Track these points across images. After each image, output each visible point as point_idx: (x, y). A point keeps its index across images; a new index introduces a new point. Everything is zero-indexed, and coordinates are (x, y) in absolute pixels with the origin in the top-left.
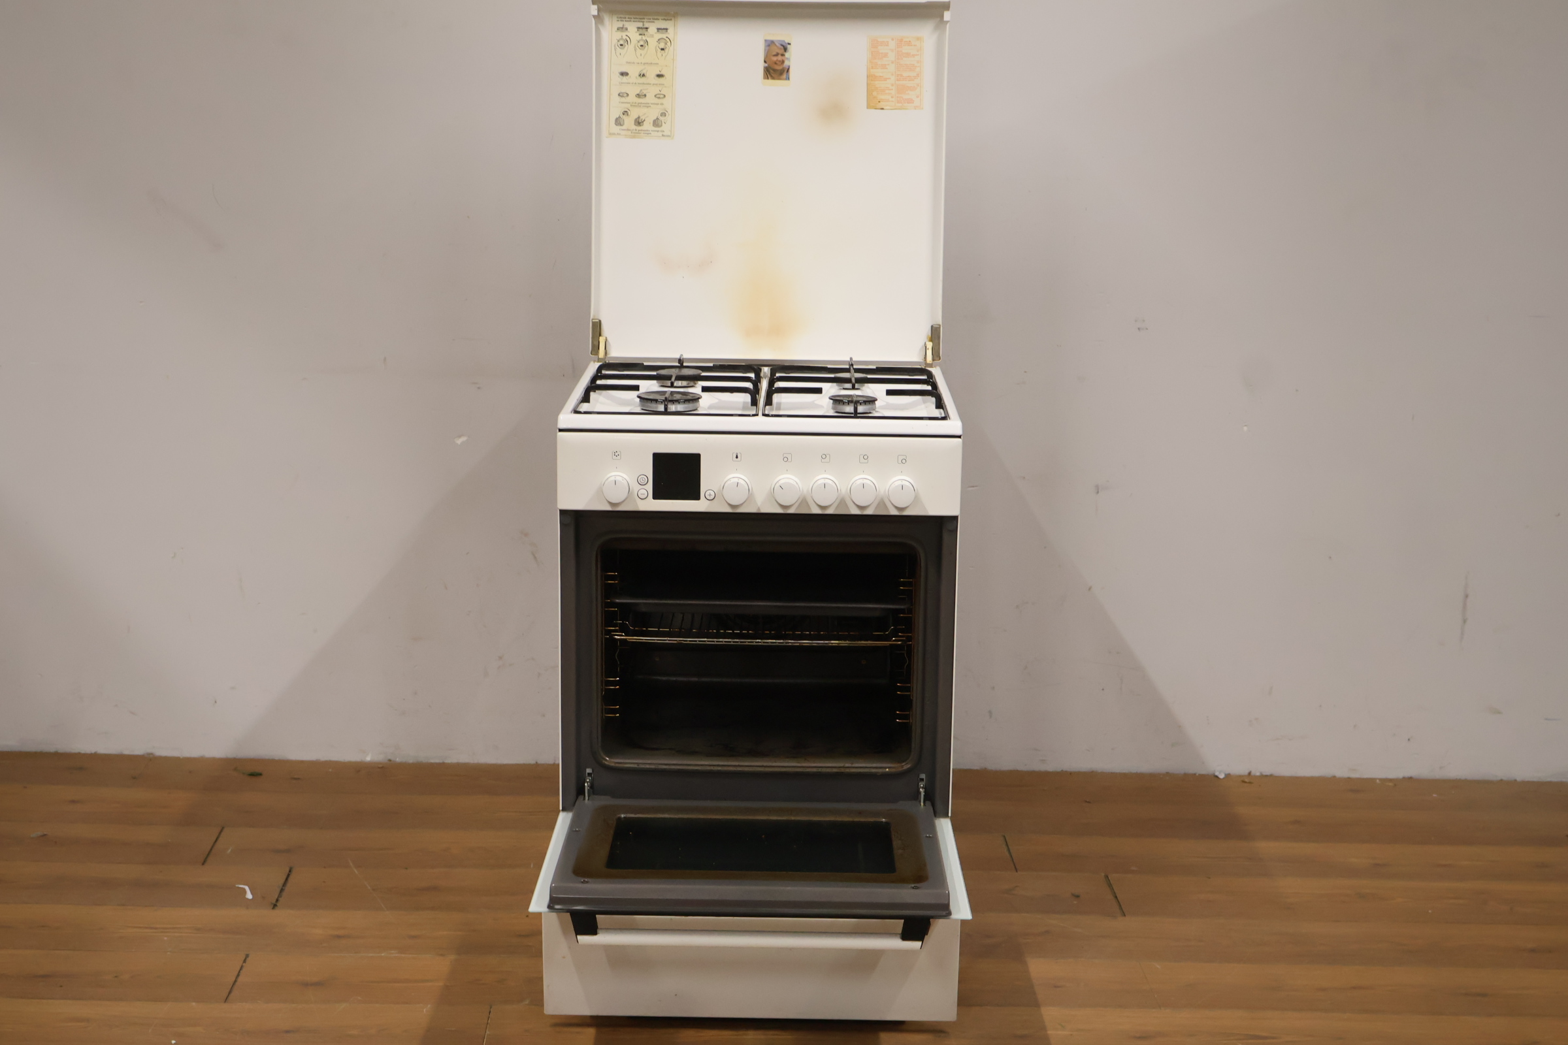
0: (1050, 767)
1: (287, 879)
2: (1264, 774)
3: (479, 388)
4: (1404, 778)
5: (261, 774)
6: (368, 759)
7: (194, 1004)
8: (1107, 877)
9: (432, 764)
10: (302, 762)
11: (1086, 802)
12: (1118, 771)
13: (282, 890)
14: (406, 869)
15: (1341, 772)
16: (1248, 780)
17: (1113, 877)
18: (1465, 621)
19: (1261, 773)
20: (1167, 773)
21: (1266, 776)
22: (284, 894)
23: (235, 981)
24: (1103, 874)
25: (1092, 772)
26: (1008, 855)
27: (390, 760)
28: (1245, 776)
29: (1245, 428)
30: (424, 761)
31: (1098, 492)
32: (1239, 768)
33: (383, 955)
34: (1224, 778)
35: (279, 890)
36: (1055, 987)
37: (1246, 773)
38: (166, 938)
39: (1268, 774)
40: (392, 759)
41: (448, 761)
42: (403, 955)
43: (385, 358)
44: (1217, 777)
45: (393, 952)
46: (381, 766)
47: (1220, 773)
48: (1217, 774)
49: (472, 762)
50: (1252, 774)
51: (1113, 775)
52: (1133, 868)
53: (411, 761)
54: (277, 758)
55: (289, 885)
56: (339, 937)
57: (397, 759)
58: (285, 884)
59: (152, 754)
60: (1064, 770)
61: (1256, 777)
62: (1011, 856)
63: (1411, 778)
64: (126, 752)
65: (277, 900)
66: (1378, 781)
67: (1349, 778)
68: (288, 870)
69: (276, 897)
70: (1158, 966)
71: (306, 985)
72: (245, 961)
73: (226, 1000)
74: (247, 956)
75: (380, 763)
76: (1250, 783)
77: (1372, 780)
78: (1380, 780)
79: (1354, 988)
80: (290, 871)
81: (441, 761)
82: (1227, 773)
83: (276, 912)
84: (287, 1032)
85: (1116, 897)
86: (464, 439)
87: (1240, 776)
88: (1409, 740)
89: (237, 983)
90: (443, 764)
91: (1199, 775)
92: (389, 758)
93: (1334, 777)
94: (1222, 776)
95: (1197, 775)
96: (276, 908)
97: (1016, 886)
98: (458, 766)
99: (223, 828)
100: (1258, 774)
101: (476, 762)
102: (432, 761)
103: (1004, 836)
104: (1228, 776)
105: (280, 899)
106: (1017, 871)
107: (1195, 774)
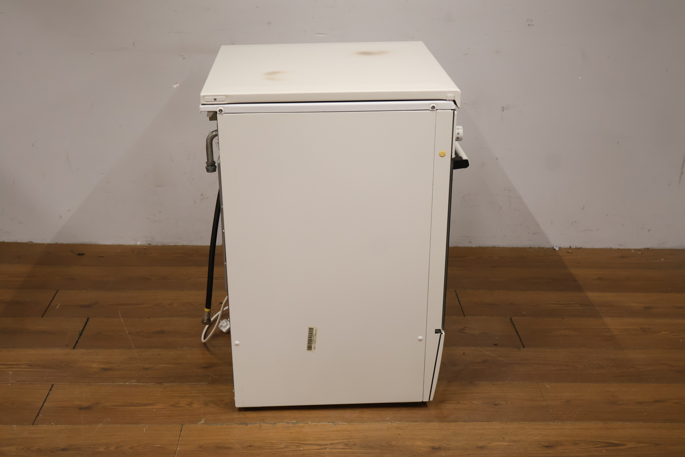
0: (473, 245)
1: (85, 326)
2: (578, 247)
3: (184, 58)
4: (645, 248)
5: (84, 254)
6: (139, 243)
7: (15, 426)
8: (511, 319)
9: (170, 246)
10: (106, 246)
11: (493, 267)
12: (507, 246)
13: (81, 334)
14: (149, 318)
15: (615, 246)
16: (570, 251)
17: (514, 318)
18: (682, 173)
19: (576, 247)
20: (530, 247)
21: (578, 248)
22: (82, 336)
23: (42, 406)
24: (509, 317)
25: (494, 247)
26: (459, 305)
27: (149, 244)
28: (568, 248)
29: (580, 77)
30: (166, 244)
31: (503, 111)
32: (565, 245)
33: (127, 383)
34: (558, 250)
35: (78, 334)
36: (495, 405)
37: (568, 247)
38: (11, 373)
39: (579, 247)
40: (151, 243)
41: (178, 244)
42: (139, 384)
43: (134, 43)
44: (555, 249)
45: (133, 381)
46: (145, 248)
47: (556, 247)
48: (555, 248)
49: (189, 244)
50: (572, 247)
51: (504, 249)
52: (523, 313)
53: (160, 245)
54: (94, 244)
55: (84, 331)
56: (105, 369)
57: (153, 244)
58: (83, 331)
59: (31, 242)
60: (480, 246)
61: (573, 249)
62: (461, 306)
63: (648, 249)
64: (19, 241)
65: (77, 341)
66: (633, 250)
67: (619, 249)
68: (86, 319)
69: (77, 340)
70: (548, 387)
71: (81, 408)
72: (50, 390)
73: (33, 424)
74: (53, 385)
75: (144, 246)
76: (572, 253)
77: (629, 250)
78: (634, 250)
79: (656, 401)
80: (88, 320)
81: (175, 245)
82: (559, 247)
83: (75, 351)
84: (63, 450)
85: (518, 333)
86: (178, 85)
87: (566, 249)
88: (649, 230)
89: (43, 408)
90: (176, 246)
91: (546, 248)
92: (149, 243)
93: (611, 248)
94: (557, 249)
95: (545, 248)
96: (76, 347)
97: (466, 327)
98: (183, 246)
99: (58, 290)
100: (574, 247)
101: (192, 244)
102: (170, 244)
103: (456, 291)
104: (560, 248)
105: (79, 340)
106: (465, 317)
107: (544, 248)
